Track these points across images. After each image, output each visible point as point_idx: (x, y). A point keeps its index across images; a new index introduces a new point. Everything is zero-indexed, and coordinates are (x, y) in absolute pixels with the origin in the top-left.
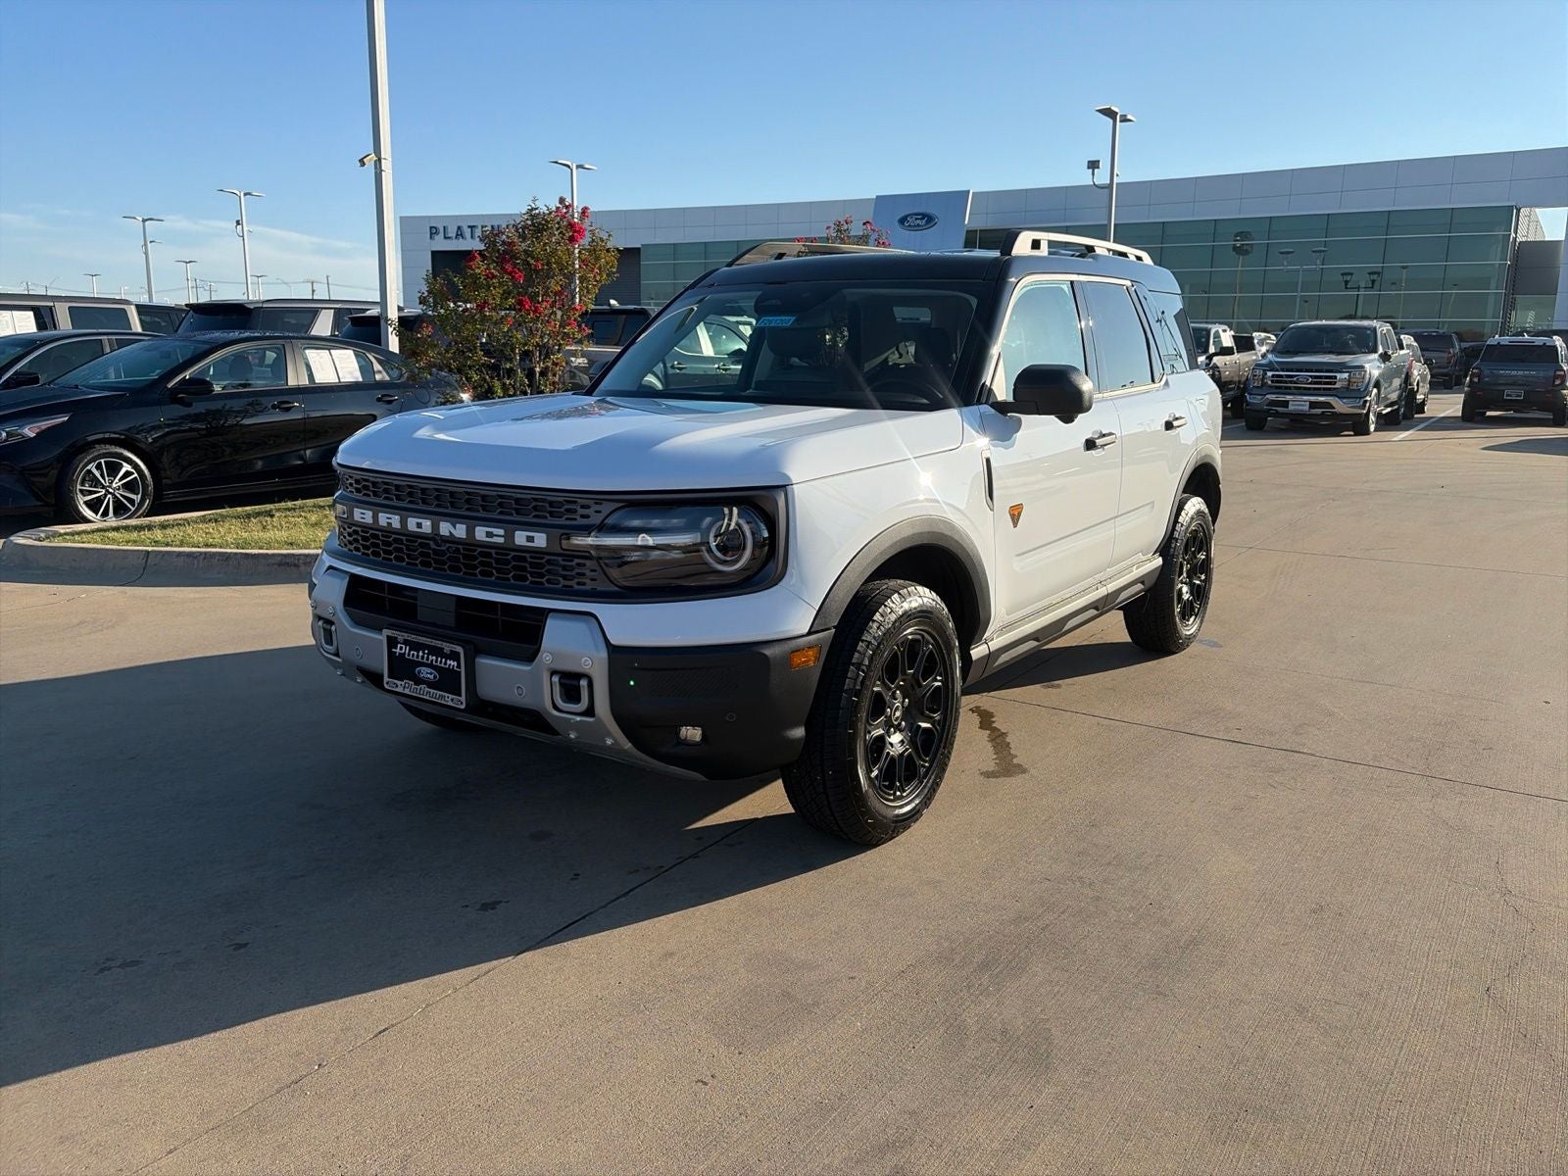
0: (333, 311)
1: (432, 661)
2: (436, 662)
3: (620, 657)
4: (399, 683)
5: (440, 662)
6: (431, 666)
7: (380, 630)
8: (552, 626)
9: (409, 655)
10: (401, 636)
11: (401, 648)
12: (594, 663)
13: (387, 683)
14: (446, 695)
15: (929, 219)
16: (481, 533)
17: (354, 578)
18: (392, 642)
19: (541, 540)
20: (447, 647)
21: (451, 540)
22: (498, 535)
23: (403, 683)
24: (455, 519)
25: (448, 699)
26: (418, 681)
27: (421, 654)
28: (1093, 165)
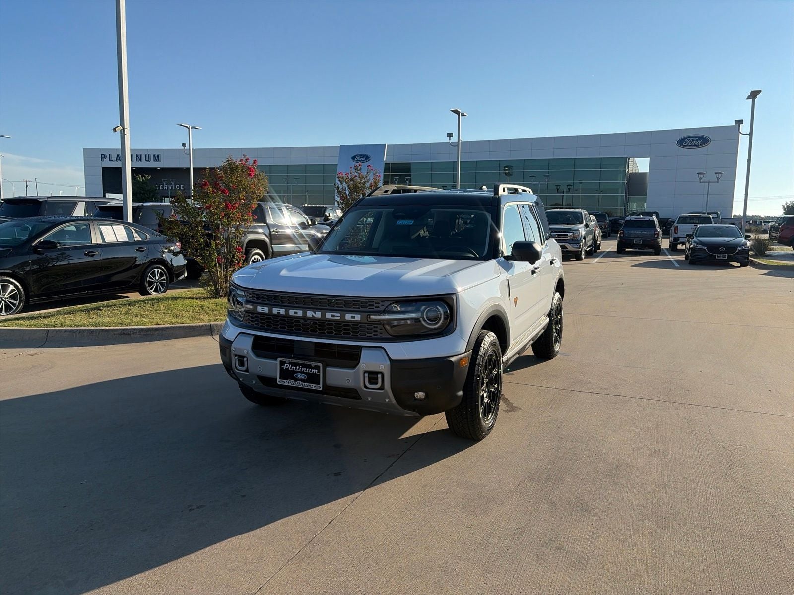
0: (85, 203)
1: (304, 370)
2: (306, 371)
3: (397, 366)
4: (285, 381)
5: (309, 371)
6: (303, 373)
7: (276, 359)
8: (364, 353)
9: (291, 368)
10: (287, 360)
11: (287, 366)
12: (384, 367)
13: (279, 381)
14: (312, 385)
15: (367, 158)
16: (328, 316)
17: (256, 337)
18: (282, 363)
19: (358, 318)
20: (313, 364)
21: (313, 319)
22: (337, 316)
23: (288, 381)
24: (315, 310)
25: (313, 386)
26: (296, 380)
27: (298, 368)
28: (450, 135)
